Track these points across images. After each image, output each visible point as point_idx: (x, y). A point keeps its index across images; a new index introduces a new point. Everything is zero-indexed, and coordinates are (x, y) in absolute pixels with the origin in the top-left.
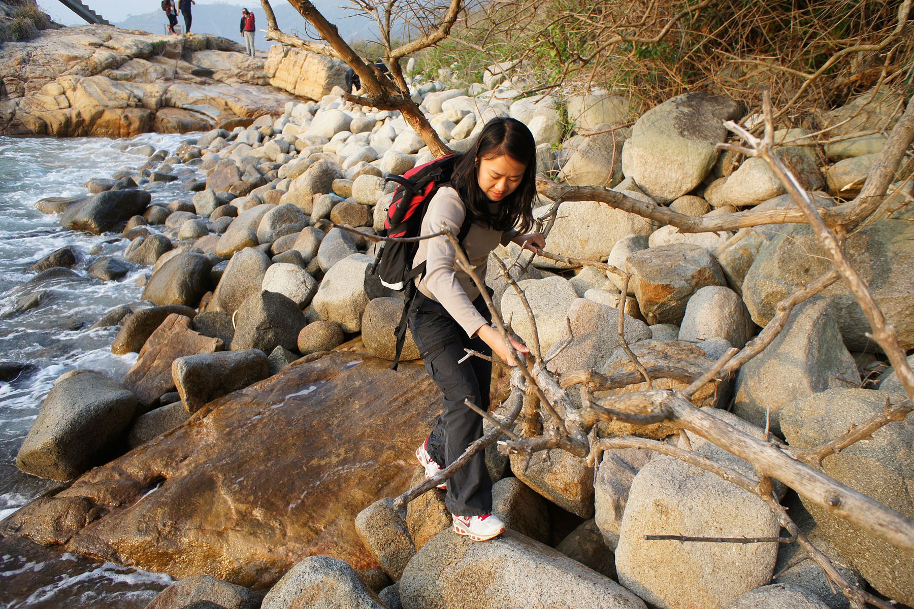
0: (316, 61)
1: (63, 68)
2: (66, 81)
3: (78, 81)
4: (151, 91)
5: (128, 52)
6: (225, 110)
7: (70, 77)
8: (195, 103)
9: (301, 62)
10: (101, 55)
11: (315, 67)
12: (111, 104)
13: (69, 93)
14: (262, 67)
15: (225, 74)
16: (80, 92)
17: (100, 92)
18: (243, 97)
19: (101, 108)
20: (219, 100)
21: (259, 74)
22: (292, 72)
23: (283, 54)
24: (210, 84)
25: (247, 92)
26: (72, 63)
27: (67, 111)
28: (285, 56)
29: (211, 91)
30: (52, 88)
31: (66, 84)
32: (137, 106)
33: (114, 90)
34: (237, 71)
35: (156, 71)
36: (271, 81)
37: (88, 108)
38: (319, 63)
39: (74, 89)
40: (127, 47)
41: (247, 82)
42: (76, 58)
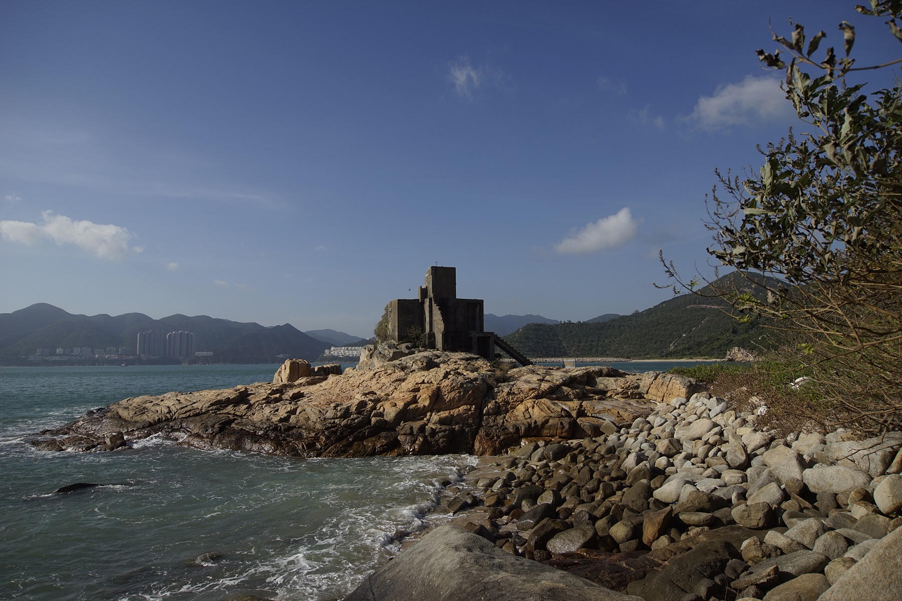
0: (678, 382)
1: (526, 396)
2: (529, 403)
3: (534, 402)
4: (572, 405)
5: (558, 383)
6: (618, 417)
7: (530, 400)
8: (599, 412)
9: (667, 383)
10: (545, 386)
11: (678, 386)
12: (552, 415)
13: (530, 410)
14: (638, 387)
15: (614, 392)
16: (536, 409)
17: (546, 409)
18: (628, 407)
19: (548, 418)
20: (613, 411)
21: (636, 391)
22: (661, 390)
23: (653, 378)
24: (604, 399)
25: (629, 404)
26: (531, 392)
27: (529, 420)
28: (655, 379)
29: (607, 404)
30: (521, 408)
31: (529, 405)
32: (566, 416)
33: (553, 407)
34: (621, 390)
35: (573, 393)
36: (645, 396)
37: (540, 419)
38: (680, 383)
39: (533, 408)
40: (557, 380)
41: (628, 397)
42: (533, 389)
